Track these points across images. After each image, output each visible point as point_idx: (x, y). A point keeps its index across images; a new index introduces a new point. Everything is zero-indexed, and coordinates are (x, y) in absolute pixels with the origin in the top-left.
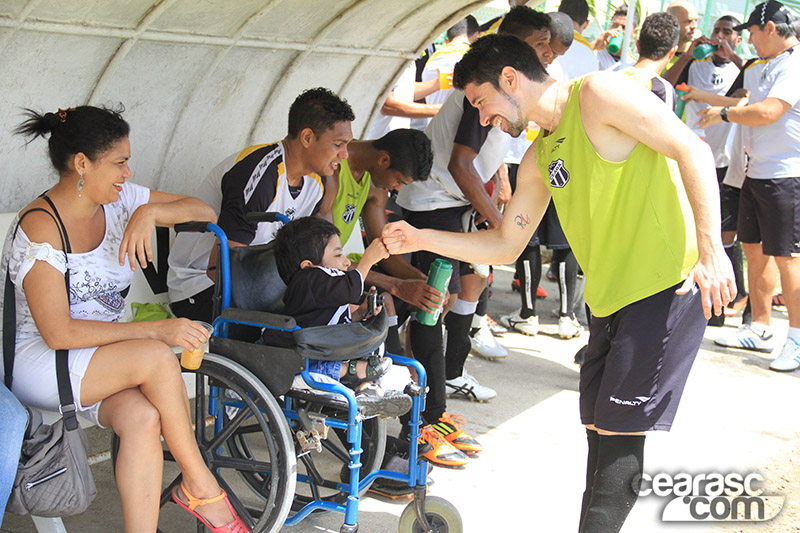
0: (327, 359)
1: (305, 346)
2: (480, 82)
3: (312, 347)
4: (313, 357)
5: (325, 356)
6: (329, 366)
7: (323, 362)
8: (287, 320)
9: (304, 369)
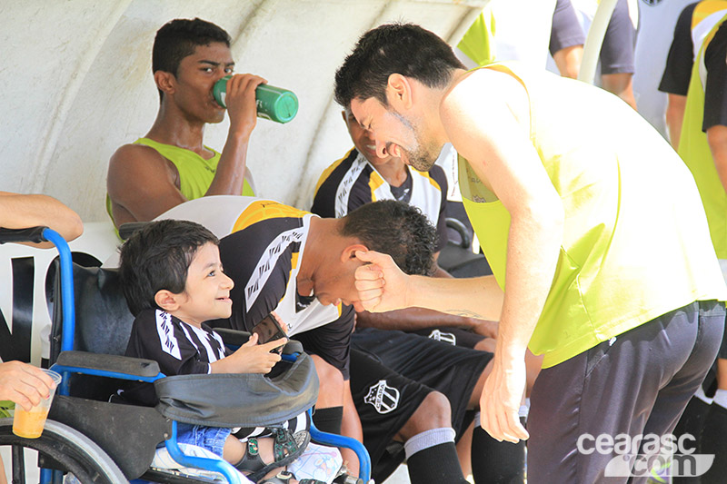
0: (208, 424)
1: (171, 402)
2: (364, 98)
3: (181, 404)
4: (183, 420)
5: (203, 419)
6: (209, 434)
7: (200, 429)
8: (146, 365)
9: (169, 437)
